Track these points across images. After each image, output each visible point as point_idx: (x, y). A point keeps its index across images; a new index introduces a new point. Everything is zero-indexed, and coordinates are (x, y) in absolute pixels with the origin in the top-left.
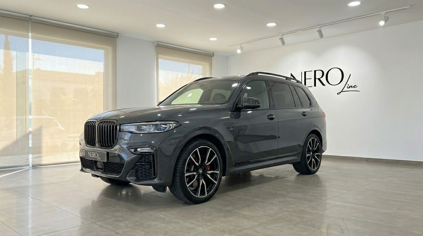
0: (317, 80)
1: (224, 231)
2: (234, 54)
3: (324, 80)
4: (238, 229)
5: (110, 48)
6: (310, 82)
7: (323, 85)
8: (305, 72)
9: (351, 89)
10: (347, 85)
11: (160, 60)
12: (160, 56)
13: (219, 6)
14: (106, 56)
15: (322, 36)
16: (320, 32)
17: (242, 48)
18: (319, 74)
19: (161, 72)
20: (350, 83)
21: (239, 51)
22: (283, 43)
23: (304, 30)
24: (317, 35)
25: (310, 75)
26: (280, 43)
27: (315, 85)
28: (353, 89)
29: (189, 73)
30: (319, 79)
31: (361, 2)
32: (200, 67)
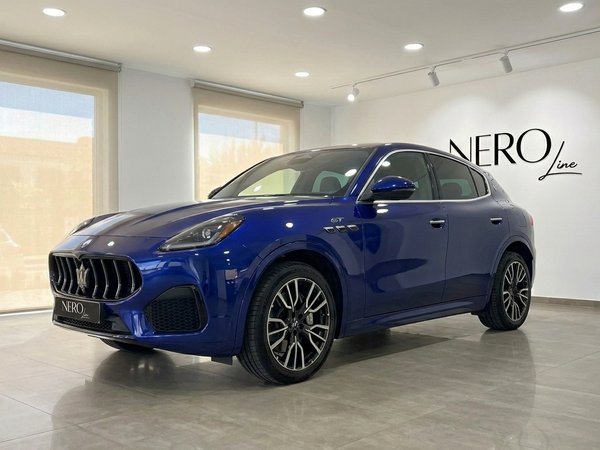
0: (500, 153)
1: (322, 441)
2: (342, 103)
3: (513, 152)
4: (349, 436)
5: (105, 92)
6: (487, 157)
7: (512, 161)
8: (477, 138)
9: (564, 170)
10: (557, 163)
11: (200, 115)
12: (200, 106)
13: (314, 12)
14: (98, 107)
15: (509, 68)
16: (506, 61)
17: (356, 92)
18: (503, 142)
19: (202, 136)
20: (564, 158)
21: (351, 98)
22: (436, 82)
23: (474, 56)
24: (500, 66)
25: (487, 144)
26: (429, 81)
27: (496, 163)
28: (569, 170)
29: (256, 139)
30: (504, 151)
31: (584, 5)
32: (277, 127)
